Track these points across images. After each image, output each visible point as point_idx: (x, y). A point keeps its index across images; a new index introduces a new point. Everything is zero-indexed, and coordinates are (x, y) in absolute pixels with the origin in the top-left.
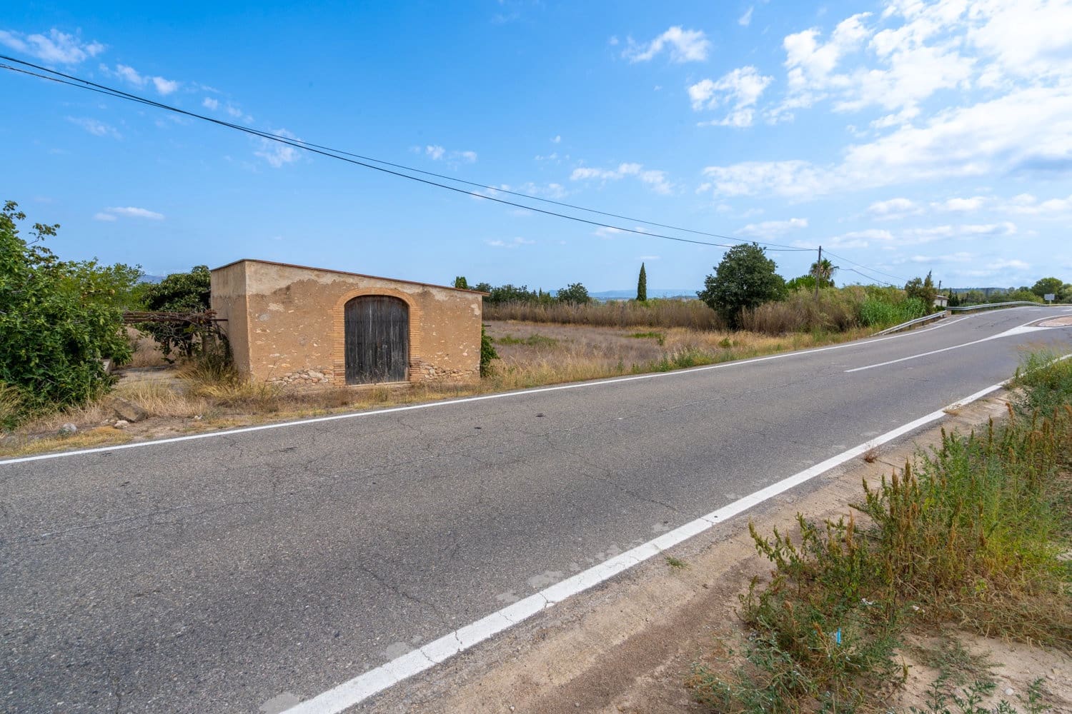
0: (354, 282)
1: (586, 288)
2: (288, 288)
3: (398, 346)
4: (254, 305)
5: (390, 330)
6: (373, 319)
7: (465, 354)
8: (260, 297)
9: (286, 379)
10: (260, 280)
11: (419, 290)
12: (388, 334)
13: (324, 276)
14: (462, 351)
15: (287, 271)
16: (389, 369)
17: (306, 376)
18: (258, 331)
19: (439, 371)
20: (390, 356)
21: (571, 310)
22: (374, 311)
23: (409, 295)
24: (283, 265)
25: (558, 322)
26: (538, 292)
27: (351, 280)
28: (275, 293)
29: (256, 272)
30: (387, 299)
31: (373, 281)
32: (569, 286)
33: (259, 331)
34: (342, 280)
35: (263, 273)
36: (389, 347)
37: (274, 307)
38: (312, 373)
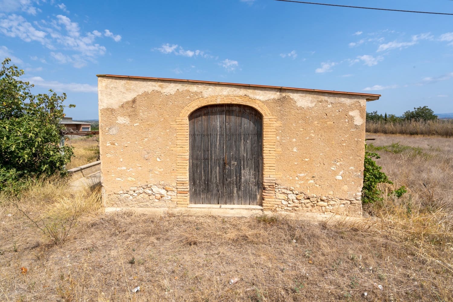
0: (199, 91)
1: (432, 109)
2: (134, 101)
3: (249, 162)
4: (105, 119)
5: (240, 146)
6: (221, 131)
7: (339, 177)
8: (110, 111)
9: (132, 192)
10: (110, 94)
11: (274, 95)
12: (238, 150)
13: (167, 87)
14: (335, 173)
16: (239, 189)
17: (150, 192)
18: (108, 145)
19: (301, 197)
20: (240, 174)
21: (420, 125)
22: (222, 123)
23: (263, 102)
25: (407, 134)
26: (384, 115)
27: (194, 88)
28: (122, 106)
29: (106, 87)
30: (237, 109)
31: (218, 88)
32: (415, 109)
34: (186, 88)
35: (112, 87)
36: (239, 165)
37: (121, 120)
38: (155, 189)
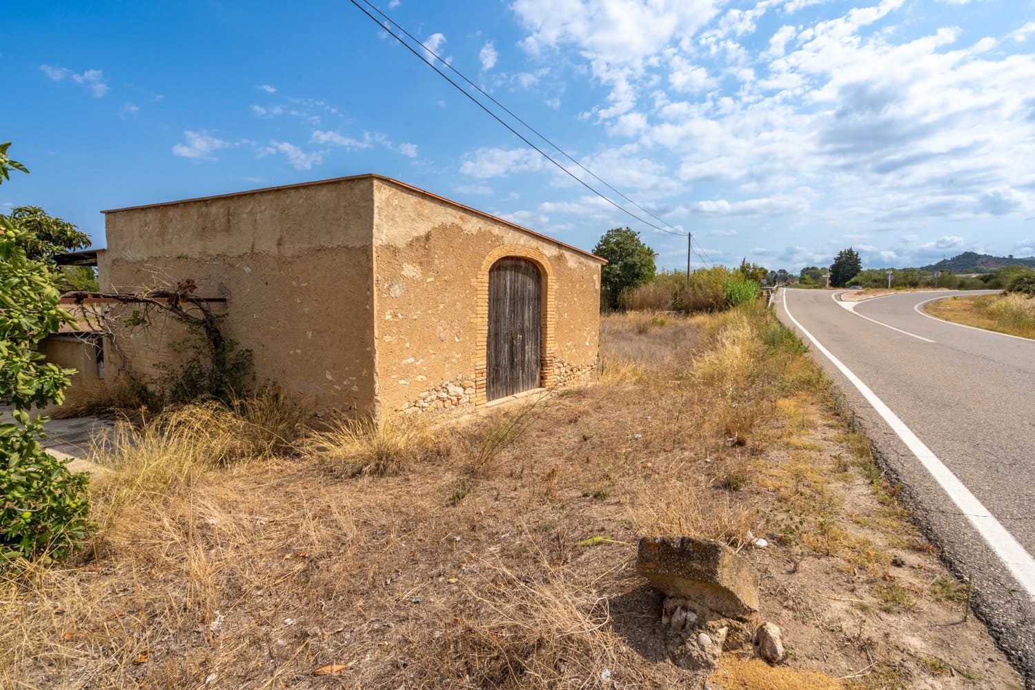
0: (499, 234)
2: (427, 237)
3: (531, 335)
4: (383, 265)
5: (524, 313)
6: (510, 294)
7: (587, 344)
8: (393, 250)
9: (421, 402)
10: (393, 218)
11: (556, 252)
12: (523, 319)
13: (469, 221)
15: (429, 206)
16: (523, 371)
17: (445, 395)
20: (524, 350)
22: (511, 281)
23: (548, 259)
24: (424, 195)
28: (411, 244)
29: (387, 202)
30: (524, 264)
31: (517, 235)
33: (388, 317)
35: (396, 205)
36: (524, 339)
37: (409, 270)
38: (451, 389)
